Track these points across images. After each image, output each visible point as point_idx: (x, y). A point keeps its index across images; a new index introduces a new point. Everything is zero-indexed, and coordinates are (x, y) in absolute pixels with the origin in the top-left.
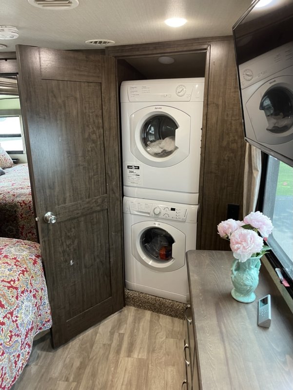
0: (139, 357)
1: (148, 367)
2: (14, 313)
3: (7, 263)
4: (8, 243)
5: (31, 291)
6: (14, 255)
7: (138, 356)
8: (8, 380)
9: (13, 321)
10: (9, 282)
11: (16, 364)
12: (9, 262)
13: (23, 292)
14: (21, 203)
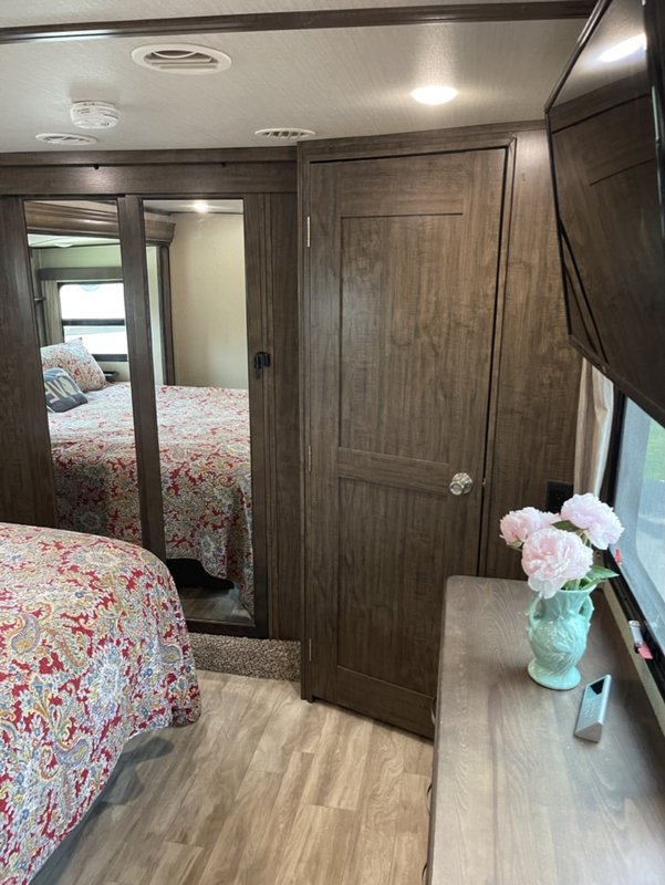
0: (342, 807)
1: (359, 830)
2: (82, 682)
3: (76, 581)
4: (79, 543)
5: (118, 643)
6: (90, 566)
7: (339, 804)
8: (61, 821)
9: (78, 699)
10: (76, 620)
11: (78, 790)
12: (78, 579)
13: (102, 642)
14: (114, 464)
